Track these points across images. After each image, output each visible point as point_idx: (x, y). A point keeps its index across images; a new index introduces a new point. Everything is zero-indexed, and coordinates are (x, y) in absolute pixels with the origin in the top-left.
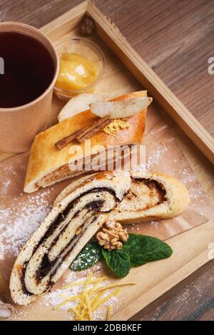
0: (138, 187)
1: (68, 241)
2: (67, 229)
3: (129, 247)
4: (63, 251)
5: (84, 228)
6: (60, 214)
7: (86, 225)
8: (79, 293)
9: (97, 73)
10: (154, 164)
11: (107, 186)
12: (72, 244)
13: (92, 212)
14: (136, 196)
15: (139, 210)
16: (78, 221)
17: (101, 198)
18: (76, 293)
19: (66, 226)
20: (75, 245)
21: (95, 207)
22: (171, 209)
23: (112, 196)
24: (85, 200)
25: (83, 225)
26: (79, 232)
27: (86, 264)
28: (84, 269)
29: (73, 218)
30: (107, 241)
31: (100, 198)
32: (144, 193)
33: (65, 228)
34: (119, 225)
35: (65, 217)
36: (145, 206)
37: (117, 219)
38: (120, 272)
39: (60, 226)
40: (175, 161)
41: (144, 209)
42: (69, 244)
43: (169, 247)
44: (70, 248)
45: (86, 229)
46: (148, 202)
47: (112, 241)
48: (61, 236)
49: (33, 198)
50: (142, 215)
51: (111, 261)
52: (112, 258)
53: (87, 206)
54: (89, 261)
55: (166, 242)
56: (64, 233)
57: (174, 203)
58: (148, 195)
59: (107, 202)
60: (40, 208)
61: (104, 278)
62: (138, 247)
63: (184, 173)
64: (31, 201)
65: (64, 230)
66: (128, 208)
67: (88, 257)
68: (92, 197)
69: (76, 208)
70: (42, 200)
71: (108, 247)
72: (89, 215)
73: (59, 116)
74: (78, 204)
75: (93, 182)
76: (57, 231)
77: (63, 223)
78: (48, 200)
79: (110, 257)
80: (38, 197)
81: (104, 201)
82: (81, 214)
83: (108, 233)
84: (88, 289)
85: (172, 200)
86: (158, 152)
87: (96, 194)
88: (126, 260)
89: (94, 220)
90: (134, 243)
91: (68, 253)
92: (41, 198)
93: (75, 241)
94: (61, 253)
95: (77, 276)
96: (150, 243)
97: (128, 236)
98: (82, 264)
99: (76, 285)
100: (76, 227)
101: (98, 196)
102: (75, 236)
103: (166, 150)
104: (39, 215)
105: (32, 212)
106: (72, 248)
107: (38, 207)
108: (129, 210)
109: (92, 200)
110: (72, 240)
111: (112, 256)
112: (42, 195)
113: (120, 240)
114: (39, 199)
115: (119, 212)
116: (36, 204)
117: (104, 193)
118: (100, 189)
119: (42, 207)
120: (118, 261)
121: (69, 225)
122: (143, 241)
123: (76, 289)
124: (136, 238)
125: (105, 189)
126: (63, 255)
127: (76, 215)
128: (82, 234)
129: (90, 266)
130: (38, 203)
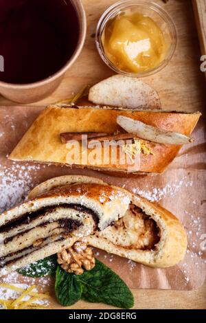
0: (133, 219)
1: (21, 247)
2: (26, 235)
3: (90, 276)
4: (10, 255)
5: (45, 242)
6: (27, 214)
7: (48, 240)
8: (10, 299)
9: (163, 57)
10: (168, 195)
11: (94, 209)
12: (24, 253)
13: (62, 230)
14: (125, 228)
15: (119, 246)
16: (42, 232)
17: (81, 219)
18: (7, 297)
19: (27, 231)
20: (26, 255)
21: (70, 226)
22: (155, 261)
23: (93, 223)
24: (61, 213)
25: (45, 239)
26: (36, 244)
27: (34, 273)
28: (29, 276)
29: (38, 226)
30: (67, 262)
31: (79, 219)
32: (135, 230)
33: (24, 233)
34: (89, 252)
35: (31, 221)
36: (128, 244)
37: (90, 244)
38: (64, 301)
39: (19, 228)
40: (194, 202)
41: (125, 248)
42: (20, 251)
43: (132, 299)
44: (19, 255)
45: (47, 245)
46: (133, 242)
47: (72, 266)
48: (16, 238)
49: (18, 166)
50: (119, 252)
51: (61, 285)
52: (63, 282)
53: (60, 221)
54: (39, 271)
55: (132, 290)
56: (21, 237)
57: (161, 257)
58: (138, 234)
59: (85, 227)
60: (20, 182)
61: (46, 296)
62: (98, 282)
63: (195, 222)
64: (13, 169)
65: (22, 234)
66: (110, 237)
67: (40, 267)
68: (71, 214)
69: (47, 218)
70: (26, 174)
71: (65, 268)
72: (58, 231)
73: (92, 89)
74: (52, 214)
75: (81, 197)
76: (15, 231)
77: (25, 227)
78: (33, 176)
79: (62, 279)
80: (23, 168)
81: (82, 224)
82: (49, 227)
83: (71, 255)
84: (23, 299)
85: (160, 253)
86: (181, 183)
87: (78, 213)
88: (77, 292)
89: (60, 240)
90: (98, 274)
91: (15, 260)
92: (26, 170)
93: (29, 251)
94: (7, 256)
95: (18, 279)
96: (113, 285)
97: (94, 266)
98: (29, 271)
99: (12, 288)
100: (37, 238)
101: (78, 215)
102: (31, 247)
103: (191, 184)
104: (14, 190)
105: (8, 182)
106: (22, 257)
107: (17, 179)
108: (108, 240)
109: (70, 217)
110: (25, 249)
111: (65, 278)
112: (29, 168)
113: (83, 267)
114: (24, 171)
115: (97, 237)
116: (17, 175)
117: (87, 215)
118: (84, 209)
119: (23, 181)
120: (68, 290)
121: (31, 232)
122: (108, 277)
123: (10, 293)
124: (103, 269)
125: (90, 211)
126: (8, 259)
127: (43, 225)
128: (39, 248)
129: (37, 276)
130: (20, 175)
